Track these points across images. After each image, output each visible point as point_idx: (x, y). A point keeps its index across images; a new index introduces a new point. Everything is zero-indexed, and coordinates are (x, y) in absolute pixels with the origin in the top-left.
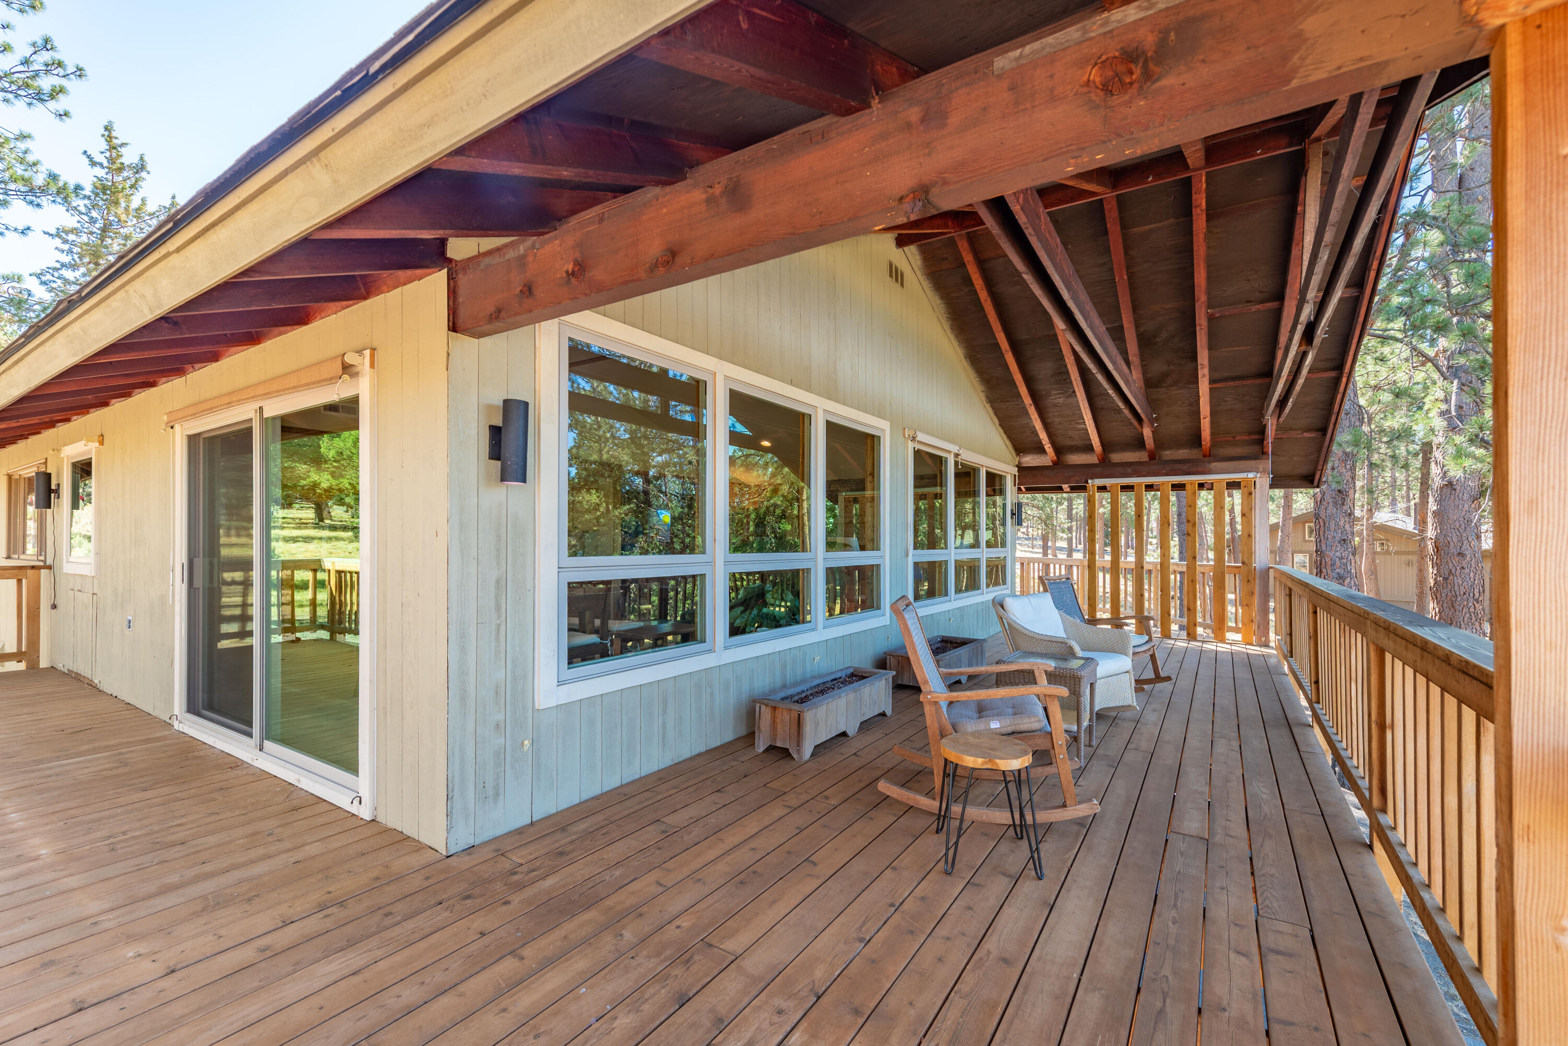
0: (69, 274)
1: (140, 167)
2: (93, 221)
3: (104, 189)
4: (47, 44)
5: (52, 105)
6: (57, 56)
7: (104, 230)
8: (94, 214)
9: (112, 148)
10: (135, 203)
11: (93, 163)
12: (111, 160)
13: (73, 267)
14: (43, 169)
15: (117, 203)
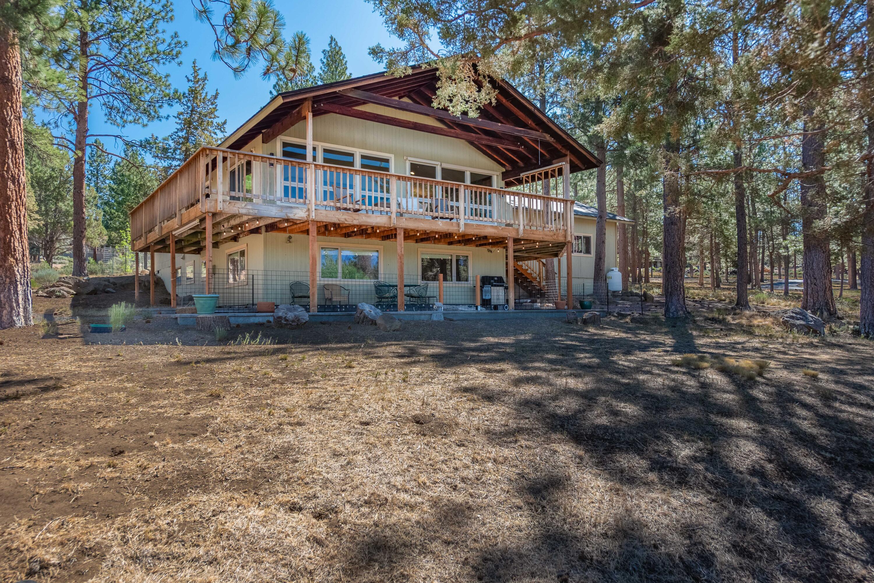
0: (180, 134)
1: (205, 79)
2: (188, 107)
3: (192, 91)
4: (176, 35)
5: (176, 60)
6: (179, 39)
7: (192, 111)
8: (189, 104)
9: (195, 71)
10: (204, 95)
11: (189, 80)
12: (195, 77)
13: (182, 130)
14: (173, 87)
15: (197, 98)
